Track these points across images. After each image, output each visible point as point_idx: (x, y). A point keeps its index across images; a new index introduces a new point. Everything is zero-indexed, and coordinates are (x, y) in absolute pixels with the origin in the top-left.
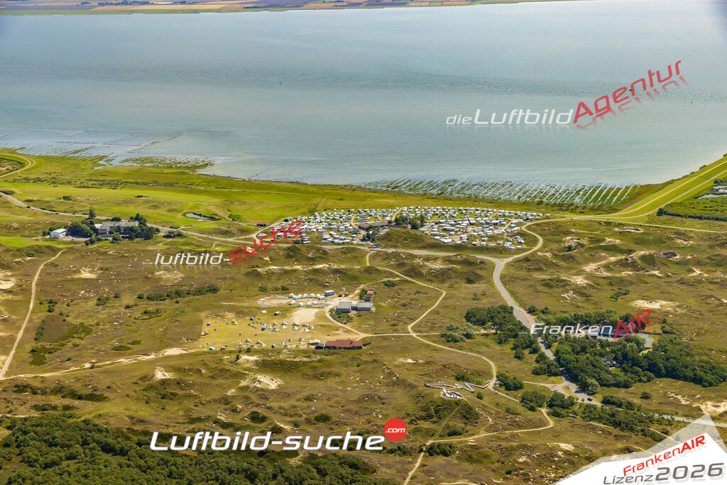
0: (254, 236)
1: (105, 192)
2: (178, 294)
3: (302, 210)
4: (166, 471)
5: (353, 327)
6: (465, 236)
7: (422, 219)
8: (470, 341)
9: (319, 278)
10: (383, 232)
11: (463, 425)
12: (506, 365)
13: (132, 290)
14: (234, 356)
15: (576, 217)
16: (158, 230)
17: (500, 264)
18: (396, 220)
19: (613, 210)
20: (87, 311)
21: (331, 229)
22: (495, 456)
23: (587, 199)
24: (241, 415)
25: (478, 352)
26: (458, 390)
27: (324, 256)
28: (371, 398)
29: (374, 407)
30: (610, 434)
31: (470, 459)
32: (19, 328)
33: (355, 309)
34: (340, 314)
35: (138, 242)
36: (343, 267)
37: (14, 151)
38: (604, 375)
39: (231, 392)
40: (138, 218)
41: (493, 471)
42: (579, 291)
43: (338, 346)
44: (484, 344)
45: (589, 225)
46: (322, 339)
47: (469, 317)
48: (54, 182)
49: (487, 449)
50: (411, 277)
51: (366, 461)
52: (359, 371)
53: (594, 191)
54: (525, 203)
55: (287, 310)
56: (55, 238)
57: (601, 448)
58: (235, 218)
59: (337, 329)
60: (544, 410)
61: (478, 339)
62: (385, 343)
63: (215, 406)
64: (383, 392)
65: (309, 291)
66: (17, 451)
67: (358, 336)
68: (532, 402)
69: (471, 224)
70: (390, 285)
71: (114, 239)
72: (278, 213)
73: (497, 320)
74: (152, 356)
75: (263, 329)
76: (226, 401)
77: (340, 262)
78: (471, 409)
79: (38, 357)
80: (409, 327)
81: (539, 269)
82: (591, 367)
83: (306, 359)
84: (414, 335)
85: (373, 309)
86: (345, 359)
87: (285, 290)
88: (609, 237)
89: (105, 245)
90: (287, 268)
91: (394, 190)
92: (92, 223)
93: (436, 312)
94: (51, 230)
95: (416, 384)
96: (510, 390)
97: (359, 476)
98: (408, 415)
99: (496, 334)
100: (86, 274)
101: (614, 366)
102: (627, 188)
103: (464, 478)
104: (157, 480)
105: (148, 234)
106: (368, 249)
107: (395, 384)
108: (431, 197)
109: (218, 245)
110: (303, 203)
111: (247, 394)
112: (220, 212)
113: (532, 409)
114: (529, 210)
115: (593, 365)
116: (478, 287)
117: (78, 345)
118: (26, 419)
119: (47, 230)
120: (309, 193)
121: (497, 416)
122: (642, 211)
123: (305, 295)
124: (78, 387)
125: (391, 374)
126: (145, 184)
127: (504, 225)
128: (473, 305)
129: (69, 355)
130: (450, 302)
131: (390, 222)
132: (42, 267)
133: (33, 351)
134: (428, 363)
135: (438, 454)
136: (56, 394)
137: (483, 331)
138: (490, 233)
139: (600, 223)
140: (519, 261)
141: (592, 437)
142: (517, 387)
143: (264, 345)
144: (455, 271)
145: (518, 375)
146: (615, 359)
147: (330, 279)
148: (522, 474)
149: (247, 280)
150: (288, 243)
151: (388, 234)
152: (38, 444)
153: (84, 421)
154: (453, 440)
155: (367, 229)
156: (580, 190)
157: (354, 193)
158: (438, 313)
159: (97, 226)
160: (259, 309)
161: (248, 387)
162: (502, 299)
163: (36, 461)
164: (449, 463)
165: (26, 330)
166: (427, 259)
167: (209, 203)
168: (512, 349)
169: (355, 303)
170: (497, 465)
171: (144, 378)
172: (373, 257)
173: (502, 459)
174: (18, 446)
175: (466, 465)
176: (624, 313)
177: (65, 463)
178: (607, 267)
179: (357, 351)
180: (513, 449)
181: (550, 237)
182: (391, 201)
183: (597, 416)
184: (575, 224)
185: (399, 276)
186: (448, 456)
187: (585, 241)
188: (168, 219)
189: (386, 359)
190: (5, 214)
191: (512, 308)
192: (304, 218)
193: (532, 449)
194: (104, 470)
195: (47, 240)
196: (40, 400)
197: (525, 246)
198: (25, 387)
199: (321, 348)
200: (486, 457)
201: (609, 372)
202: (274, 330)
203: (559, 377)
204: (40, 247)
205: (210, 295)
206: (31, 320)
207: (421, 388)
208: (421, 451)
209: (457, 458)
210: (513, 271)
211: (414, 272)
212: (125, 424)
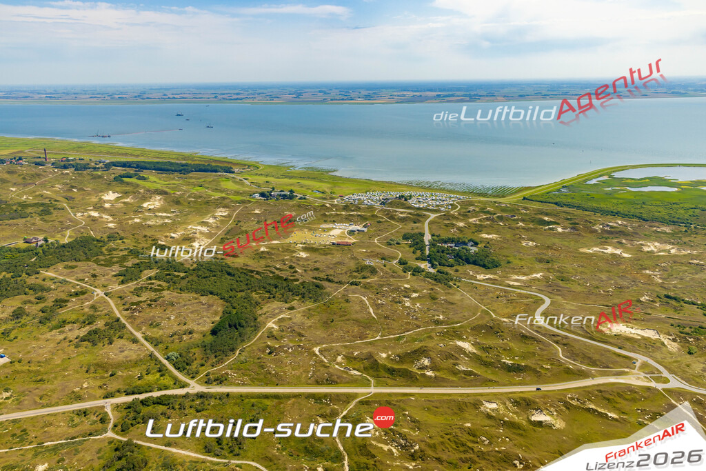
0: (335, 200)
5: (352, 237)
8: (398, 245)
9: (350, 218)
13: (273, 218)
16: (297, 196)
18: (400, 197)
20: (251, 225)
21: (369, 199)
24: (286, 266)
27: (358, 209)
28: (340, 263)
33: (358, 230)
34: (351, 232)
40: (291, 191)
42: (459, 229)
43: (342, 244)
46: (337, 241)
47: (403, 236)
50: (390, 219)
52: (342, 253)
55: (330, 229)
58: (332, 193)
59: (347, 238)
61: (402, 245)
62: (361, 244)
64: (346, 261)
65: (344, 223)
67: (352, 241)
70: (379, 222)
71: (277, 199)
73: (415, 238)
75: (316, 236)
76: (283, 261)
77: (363, 212)
84: (376, 241)
85: (366, 231)
86: (338, 248)
87: (333, 222)
88: (490, 207)
90: (339, 213)
92: (271, 192)
94: (254, 194)
96: (401, 264)
99: (411, 243)
100: (257, 212)
106: (380, 207)
109: (318, 203)
111: (292, 258)
112: (327, 190)
113: (405, 272)
116: (417, 225)
123: (341, 224)
130: (401, 230)
131: (397, 197)
132: (241, 208)
133: (222, 238)
137: (406, 242)
143: (312, 242)
147: (355, 218)
150: (347, 203)
155: (385, 200)
160: (319, 228)
161: (294, 256)
165: (223, 231)
167: (325, 186)
169: (360, 228)
171: (256, 250)
172: (380, 211)
179: (349, 246)
185: (385, 219)
189: (355, 249)
190: (239, 187)
195: (250, 198)
197: (449, 210)
199: (334, 244)
202: (320, 237)
203: (425, 261)
204: (245, 200)
207: (360, 261)
211: (392, 217)
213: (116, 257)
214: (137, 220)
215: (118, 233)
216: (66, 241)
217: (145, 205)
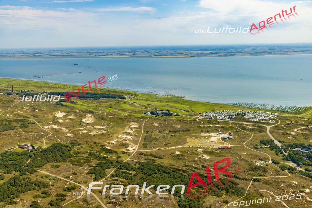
0: (198, 116)
1: (159, 103)
2: (180, 131)
3: (211, 110)
4: (180, 180)
5: (227, 143)
6: (257, 119)
7: (245, 114)
8: (262, 149)
9: (217, 129)
10: (234, 117)
11: (263, 173)
12: (274, 157)
13: (168, 129)
14: (196, 149)
15: (290, 115)
16: (173, 114)
17: (269, 128)
18: (237, 114)
19: (300, 113)
20: (156, 134)
21: (219, 115)
22: (274, 183)
23: (292, 110)
24: (199, 165)
25: (265, 152)
26: (261, 163)
27: (218, 123)
28: (235, 164)
29: (236, 166)
30: (309, 180)
31: (266, 184)
32: (140, 138)
33: (228, 138)
34: (224, 139)
35: (168, 117)
36: (224, 126)
37: (135, 92)
38: (304, 162)
39: (196, 159)
40: (168, 110)
41: (274, 188)
42: (293, 136)
43: (224, 148)
44: (266, 150)
45: (294, 118)
46: (220, 146)
47: (261, 142)
48: (146, 100)
49: (271, 181)
50: (243, 130)
51: (236, 181)
52: (231, 156)
53: (294, 108)
54: (274, 110)
55: (209, 137)
56: (147, 115)
57: (306, 184)
58: (193, 111)
59: (224, 143)
60: (287, 171)
61: (264, 149)
62: (237, 148)
63: (192, 162)
64: (239, 162)
65: (215, 132)
66: (141, 171)
67: (230, 146)
68: (283, 168)
69: (259, 116)
70: (237, 132)
71: (162, 116)
72: (204, 111)
73: (269, 143)
74: (174, 148)
75: (203, 142)
76: (195, 161)
77: (222, 124)
78: (265, 169)
79: (145, 146)
80: (244, 144)
81: (280, 130)
82: (300, 159)
83: (216, 151)
84: (246, 146)
85: (233, 138)
86: (227, 152)
87: (208, 132)
88: (301, 121)
89: (159, 117)
90: (208, 125)
91: (235, 105)
92: (156, 111)
93: (251, 140)
94: (146, 113)
95: (248, 160)
96: (276, 164)
97: (234, 186)
98: (247, 169)
99: (269, 147)
100: (156, 125)
101: (307, 159)
102: (304, 107)
103: (265, 189)
104: (178, 182)
105: (171, 115)
106: (230, 121)
107: (242, 160)
108: (246, 108)
109: (189, 118)
110: (211, 108)
111: (200, 160)
112: (189, 110)
113: (283, 170)
114: (275, 113)
115: (301, 159)
116: (263, 134)
117: (155, 143)
118: (143, 162)
119: (145, 113)
120: (212, 105)
121: (273, 172)
122: (309, 114)
123: (214, 133)
124: (155, 154)
125: (241, 157)
126: (169, 101)
127: (268, 116)
128: (262, 139)
129: (153, 146)
130: (255, 137)
131: (235, 114)
132: (144, 122)
133: (143, 144)
134: (251, 155)
135: (256, 181)
136: (150, 156)
137: (266, 146)
138: (264, 118)
139: (297, 117)
140: (274, 127)
141: (303, 180)
142: (278, 163)
143: (204, 146)
144: (256, 129)
145: (278, 160)
146: (307, 157)
147: (220, 129)
148: (283, 190)
149: (197, 128)
150: (208, 119)
151: (235, 118)
152: (146, 169)
153: (158, 164)
154: (261, 178)
155: (229, 116)
156: (290, 108)
157: (224, 106)
158: (252, 140)
159: (158, 112)
160: (202, 136)
161: (201, 158)
162: (270, 138)
163: (146, 174)
164: (260, 184)
165: (142, 139)
166: (247, 125)
167: (186, 107)
168: (275, 152)
169: (228, 136)
170: (275, 186)
171: (173, 153)
172: (232, 124)
173: (276, 185)
174: (142, 169)
175: (265, 185)
176: (309, 144)
177: (154, 175)
178: (301, 130)
179: (230, 150)
180: (279, 182)
181: (282, 120)
182: (235, 108)
183: (304, 174)
184: (289, 117)
185: (239, 129)
186: (259, 182)
187: (293, 122)
188: (175, 111)
189: (239, 152)
190: (134, 108)
191: (274, 140)
192: (211, 112)
193: (285, 182)
194: (164, 178)
195: (145, 115)
196: (146, 157)
197: (275, 123)
198: (142, 153)
199: (219, 148)
200: (271, 183)
201: (306, 161)
202: (206, 142)
203: (290, 161)
204: (144, 117)
205: (188, 132)
206: (142, 136)
207: (250, 162)
208: (251, 180)
209: (262, 183)
210: (272, 130)
211: (244, 128)
212: (169, 166)
213: (82, 159)
214: (85, 131)
215: (76, 141)
216: (45, 147)
217: (84, 120)
